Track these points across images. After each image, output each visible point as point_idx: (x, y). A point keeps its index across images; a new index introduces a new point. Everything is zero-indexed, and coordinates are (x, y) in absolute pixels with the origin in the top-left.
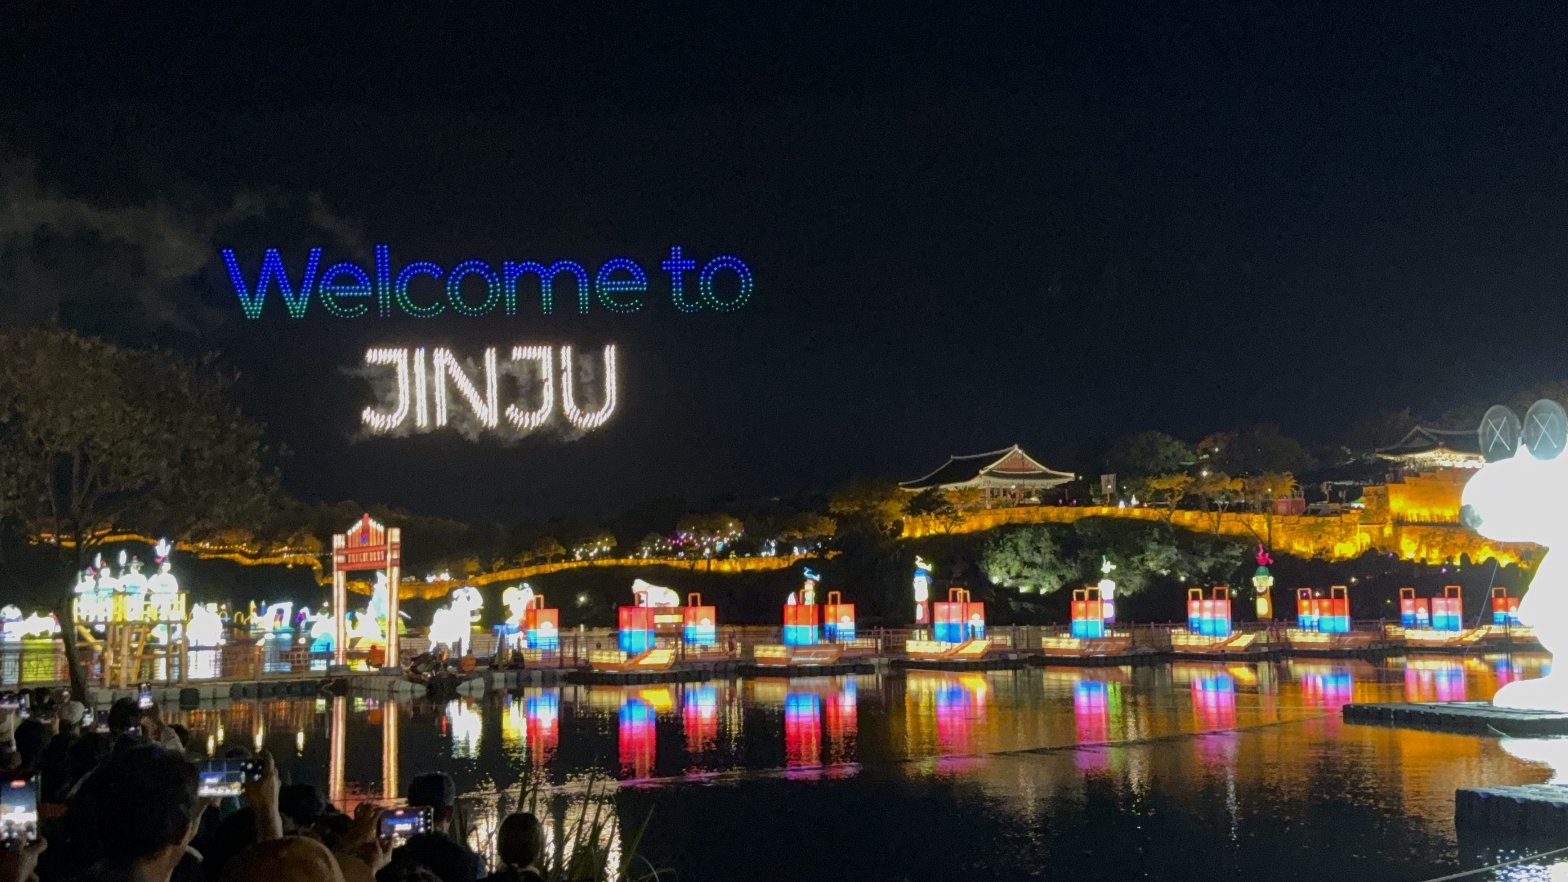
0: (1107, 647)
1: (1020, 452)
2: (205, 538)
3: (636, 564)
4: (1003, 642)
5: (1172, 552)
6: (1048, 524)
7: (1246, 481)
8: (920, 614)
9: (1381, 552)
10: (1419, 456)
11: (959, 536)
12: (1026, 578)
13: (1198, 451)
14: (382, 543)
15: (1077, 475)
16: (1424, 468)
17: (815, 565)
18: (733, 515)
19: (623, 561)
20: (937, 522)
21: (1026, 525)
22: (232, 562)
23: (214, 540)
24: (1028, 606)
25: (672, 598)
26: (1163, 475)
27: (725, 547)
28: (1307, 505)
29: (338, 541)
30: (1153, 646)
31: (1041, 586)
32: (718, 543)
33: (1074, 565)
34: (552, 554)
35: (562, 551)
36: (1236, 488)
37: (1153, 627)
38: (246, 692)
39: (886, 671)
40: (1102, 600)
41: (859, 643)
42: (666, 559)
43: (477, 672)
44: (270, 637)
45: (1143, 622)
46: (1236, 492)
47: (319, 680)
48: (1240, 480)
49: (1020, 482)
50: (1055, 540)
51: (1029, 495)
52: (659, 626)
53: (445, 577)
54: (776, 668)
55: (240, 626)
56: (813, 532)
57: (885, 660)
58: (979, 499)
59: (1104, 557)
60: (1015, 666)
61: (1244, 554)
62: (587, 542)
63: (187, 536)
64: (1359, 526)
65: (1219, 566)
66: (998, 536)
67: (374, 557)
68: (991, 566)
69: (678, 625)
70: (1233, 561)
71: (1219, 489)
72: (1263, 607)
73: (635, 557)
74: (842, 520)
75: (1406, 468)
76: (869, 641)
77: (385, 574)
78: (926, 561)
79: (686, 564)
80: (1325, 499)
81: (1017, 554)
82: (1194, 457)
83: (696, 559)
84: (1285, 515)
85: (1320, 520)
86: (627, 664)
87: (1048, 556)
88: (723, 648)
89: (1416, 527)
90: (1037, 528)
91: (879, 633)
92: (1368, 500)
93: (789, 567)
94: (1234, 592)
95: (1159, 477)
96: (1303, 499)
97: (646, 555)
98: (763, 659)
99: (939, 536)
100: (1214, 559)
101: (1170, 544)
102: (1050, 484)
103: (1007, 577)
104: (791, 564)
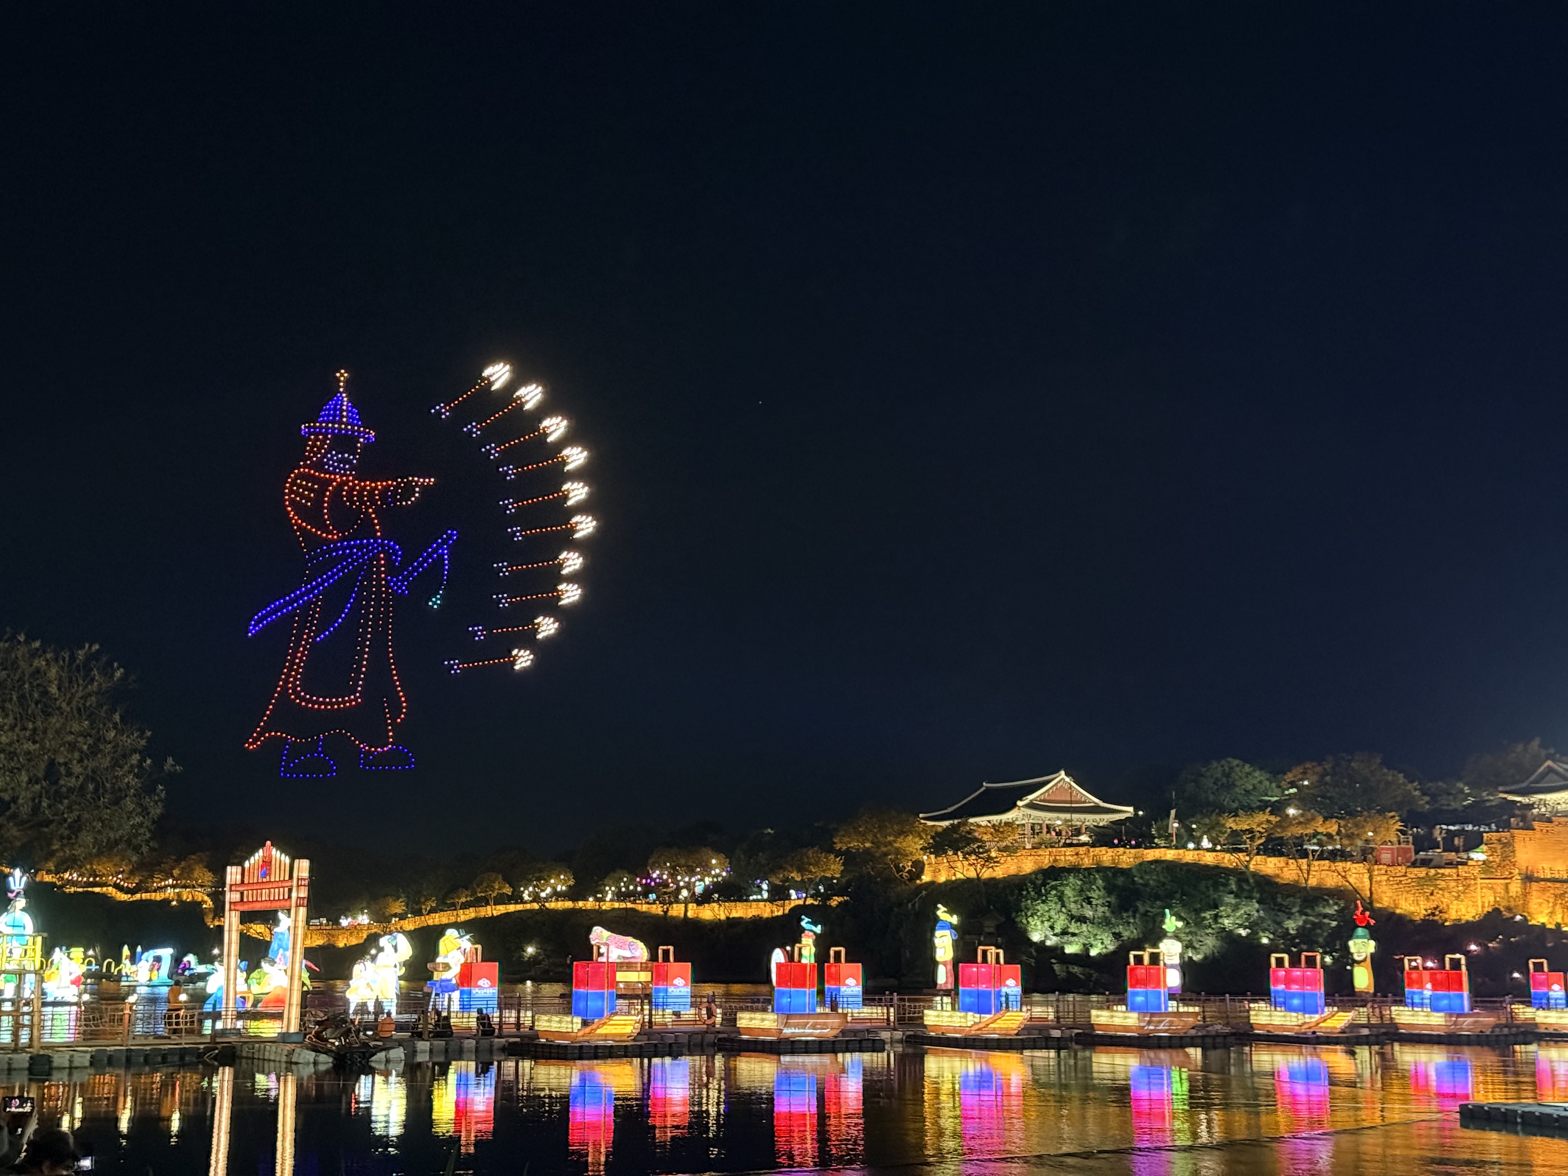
0: (1171, 1023)
1: (1067, 779)
2: (72, 868)
3: (597, 907)
4: (1044, 1015)
5: (1252, 908)
6: (1100, 869)
7: (1342, 823)
8: (943, 976)
9: (1507, 915)
10: (1551, 798)
11: (993, 882)
12: (1074, 935)
13: (1283, 783)
14: (287, 878)
15: (1136, 810)
16: (1557, 812)
17: (816, 914)
18: (718, 849)
19: (581, 904)
20: (966, 863)
21: (1074, 870)
22: (104, 896)
23: (83, 870)
24: (1076, 970)
25: (640, 951)
26: (1241, 812)
27: (706, 889)
28: (1417, 853)
29: (233, 873)
30: (1227, 1024)
31: (1091, 946)
32: (697, 883)
33: (1132, 921)
34: (494, 894)
35: (508, 890)
36: (1330, 830)
37: (1228, 1001)
38: (111, 1061)
39: (899, 1049)
40: (1165, 964)
41: (867, 1012)
42: (634, 902)
43: (396, 1040)
44: (143, 990)
45: (1215, 994)
46: (1329, 836)
47: (202, 1046)
48: (1334, 820)
49: (1067, 816)
50: (1110, 889)
51: (1078, 832)
52: (621, 985)
53: (364, 919)
54: (763, 1042)
55: (109, 976)
56: (817, 873)
57: (898, 1035)
58: (1017, 837)
59: (1167, 911)
60: (1058, 1045)
61: (1340, 912)
62: (539, 879)
63: (51, 865)
64: (1479, 881)
65: (1309, 926)
66: (1039, 882)
67: (276, 894)
68: (1030, 919)
69: (645, 985)
70: (1326, 921)
71: (1310, 831)
72: (1363, 979)
73: (597, 900)
74: (850, 858)
75: (1535, 811)
76: (879, 1010)
77: (289, 916)
78: (951, 912)
79: (657, 909)
80: (1439, 848)
81: (1063, 906)
82: (1277, 791)
83: (671, 903)
84: (1389, 865)
85: (1432, 872)
86: (581, 1033)
87: (1101, 909)
88: (700, 1014)
89: (1549, 884)
90: (1086, 874)
91: (892, 999)
92: (1490, 849)
93: (784, 915)
94: (1328, 959)
95: (1236, 815)
96: (1411, 846)
97: (609, 897)
98: (749, 1030)
99: (969, 880)
100: (1304, 917)
101: (1250, 898)
102: (1104, 820)
103: (1050, 933)
104: (787, 911)
